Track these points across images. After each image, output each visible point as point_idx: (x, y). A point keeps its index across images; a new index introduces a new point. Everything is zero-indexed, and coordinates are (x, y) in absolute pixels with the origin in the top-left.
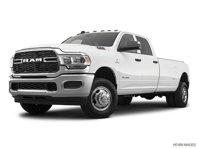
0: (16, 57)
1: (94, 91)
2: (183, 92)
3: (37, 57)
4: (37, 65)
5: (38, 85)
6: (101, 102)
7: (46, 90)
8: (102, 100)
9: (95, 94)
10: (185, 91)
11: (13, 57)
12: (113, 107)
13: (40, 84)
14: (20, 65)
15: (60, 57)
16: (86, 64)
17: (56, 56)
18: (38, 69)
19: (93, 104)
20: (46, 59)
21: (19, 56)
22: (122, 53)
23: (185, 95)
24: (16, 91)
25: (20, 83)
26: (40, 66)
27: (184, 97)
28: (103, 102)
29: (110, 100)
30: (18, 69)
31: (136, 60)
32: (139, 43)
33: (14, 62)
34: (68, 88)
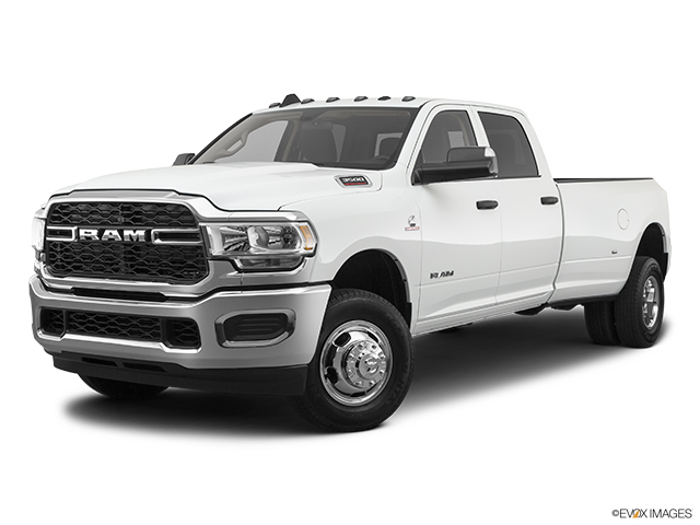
0: (54, 218)
1: (332, 340)
2: (647, 293)
3: (128, 225)
4: (130, 252)
5: (135, 322)
6: (354, 378)
7: (161, 344)
8: (358, 371)
9: (333, 349)
10: (652, 290)
11: (44, 215)
12: (398, 389)
13: (142, 322)
14: (67, 247)
15: (209, 229)
16: (300, 249)
17: (195, 226)
18: (132, 266)
19: (327, 384)
20: (160, 233)
21: (66, 214)
22: (428, 188)
23: (655, 303)
24: (58, 339)
25: (70, 312)
26: (138, 255)
27: (650, 310)
28: (361, 376)
29: (387, 370)
30: (62, 261)
31: (481, 206)
32: (489, 153)
33: (48, 233)
34: (238, 337)
